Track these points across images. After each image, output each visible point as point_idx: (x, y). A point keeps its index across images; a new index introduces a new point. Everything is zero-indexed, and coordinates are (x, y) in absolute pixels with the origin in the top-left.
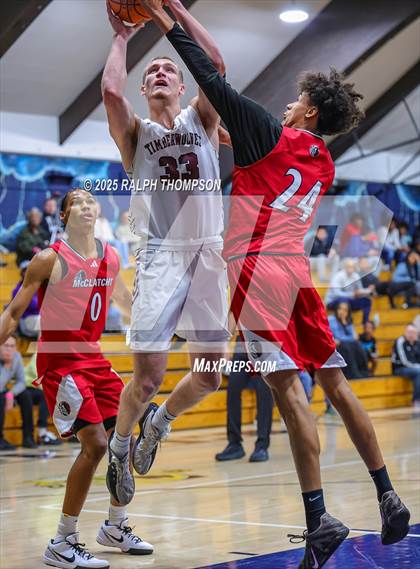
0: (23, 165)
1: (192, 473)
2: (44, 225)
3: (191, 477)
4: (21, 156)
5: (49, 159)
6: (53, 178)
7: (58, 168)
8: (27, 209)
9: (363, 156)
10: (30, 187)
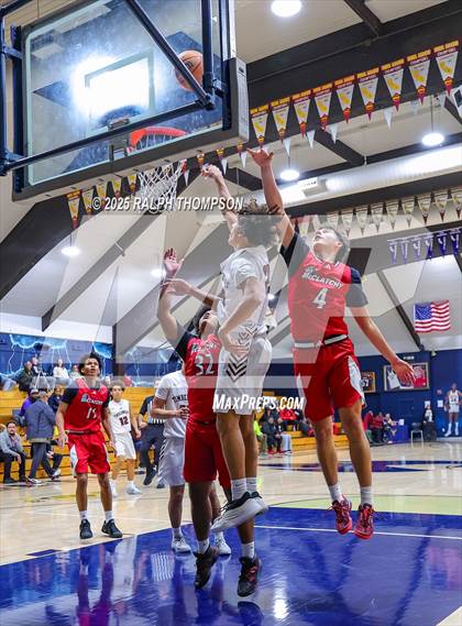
0: (23, 340)
2: (32, 369)
5: (37, 338)
6: (38, 347)
7: (41, 342)
8: (25, 362)
10: (26, 351)
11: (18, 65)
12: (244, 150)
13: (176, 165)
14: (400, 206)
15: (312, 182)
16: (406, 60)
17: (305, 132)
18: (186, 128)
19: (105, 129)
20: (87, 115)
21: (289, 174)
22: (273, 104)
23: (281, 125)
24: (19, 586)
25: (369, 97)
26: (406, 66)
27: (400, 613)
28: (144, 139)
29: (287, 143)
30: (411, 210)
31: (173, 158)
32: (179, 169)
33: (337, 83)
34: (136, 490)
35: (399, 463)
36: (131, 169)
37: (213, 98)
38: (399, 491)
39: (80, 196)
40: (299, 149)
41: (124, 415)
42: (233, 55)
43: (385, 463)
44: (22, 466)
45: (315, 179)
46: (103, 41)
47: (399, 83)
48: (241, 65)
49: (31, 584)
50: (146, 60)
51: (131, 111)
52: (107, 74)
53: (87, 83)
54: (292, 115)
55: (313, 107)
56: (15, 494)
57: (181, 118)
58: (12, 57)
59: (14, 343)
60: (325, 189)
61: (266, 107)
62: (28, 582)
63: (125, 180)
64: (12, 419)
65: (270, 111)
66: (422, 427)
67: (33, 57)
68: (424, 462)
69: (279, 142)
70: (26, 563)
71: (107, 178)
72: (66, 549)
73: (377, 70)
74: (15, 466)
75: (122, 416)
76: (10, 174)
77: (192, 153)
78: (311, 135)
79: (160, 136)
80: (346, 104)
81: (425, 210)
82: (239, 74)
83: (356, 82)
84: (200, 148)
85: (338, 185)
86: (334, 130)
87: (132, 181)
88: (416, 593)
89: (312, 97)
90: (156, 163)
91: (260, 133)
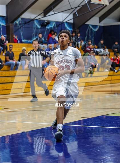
1: (5, 108)
3: (4, 109)
9: (55, 14)
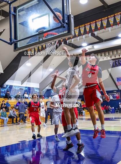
0: (17, 87)
4: (16, 86)
5: (20, 87)
6: (20, 89)
7: (21, 88)
10: (17, 90)
11: (15, 17)
12: (73, 38)
13: (55, 42)
14: (113, 52)
15: (90, 46)
16: (114, 15)
17: (88, 33)
18: (58, 32)
19: (37, 33)
20: (33, 29)
21: (84, 44)
22: (80, 26)
23: (82, 32)
24: (16, 150)
25: (105, 24)
26: (114, 16)
27: (113, 157)
28: (47, 35)
29: (84, 36)
30: (116, 53)
31: (55, 40)
32: (56, 43)
33: (97, 21)
34: (46, 125)
35: (113, 118)
36: (44, 43)
37: (65, 25)
38: (113, 125)
39: (31, 50)
40: (87, 38)
41: (43, 106)
42: (70, 14)
43: (109, 118)
44: (17, 119)
45: (91, 46)
46: (37, 10)
47: (112, 21)
48: (72, 16)
49: (19, 149)
50: (48, 15)
51: (44, 28)
52: (38, 19)
53: (33, 21)
54: (85, 29)
55: (90, 27)
56: (15, 126)
57: (57, 30)
58: (13, 15)
59: (14, 88)
60: (93, 48)
61: (78, 27)
62: (18, 149)
63: (42, 46)
64: (14, 107)
65: (79, 28)
66: (118, 109)
67: (19, 15)
68: (119, 118)
69: (82, 36)
70: (18, 144)
71: (38, 45)
72: (28, 140)
73: (107, 17)
74: (15, 119)
75: (42, 106)
76: (13, 45)
77: (60, 39)
78: (90, 34)
79: (51, 35)
80: (99, 26)
81: (119, 53)
82: (71, 19)
83: (101, 21)
84: (62, 38)
85: (97, 47)
86: (96, 33)
87: (44, 46)
88: (117, 151)
89: (90, 24)
90: (50, 42)
91: (77, 34)
